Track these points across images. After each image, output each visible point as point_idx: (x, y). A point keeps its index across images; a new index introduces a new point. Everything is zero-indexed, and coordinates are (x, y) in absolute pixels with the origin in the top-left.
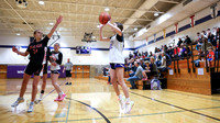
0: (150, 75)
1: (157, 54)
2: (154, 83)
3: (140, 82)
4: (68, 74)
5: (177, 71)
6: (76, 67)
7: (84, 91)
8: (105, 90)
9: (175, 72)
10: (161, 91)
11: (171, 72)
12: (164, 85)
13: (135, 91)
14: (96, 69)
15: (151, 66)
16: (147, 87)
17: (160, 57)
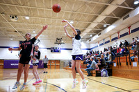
0: (101, 67)
1: (106, 53)
2: (104, 72)
3: (94, 72)
4: (45, 66)
5: (119, 64)
6: (50, 61)
7: (56, 77)
8: (70, 77)
9: (118, 64)
10: (108, 77)
11: (115, 65)
12: (110, 73)
13: (91, 77)
14: (64, 62)
15: (102, 60)
16: (99, 75)
17: (107, 55)
